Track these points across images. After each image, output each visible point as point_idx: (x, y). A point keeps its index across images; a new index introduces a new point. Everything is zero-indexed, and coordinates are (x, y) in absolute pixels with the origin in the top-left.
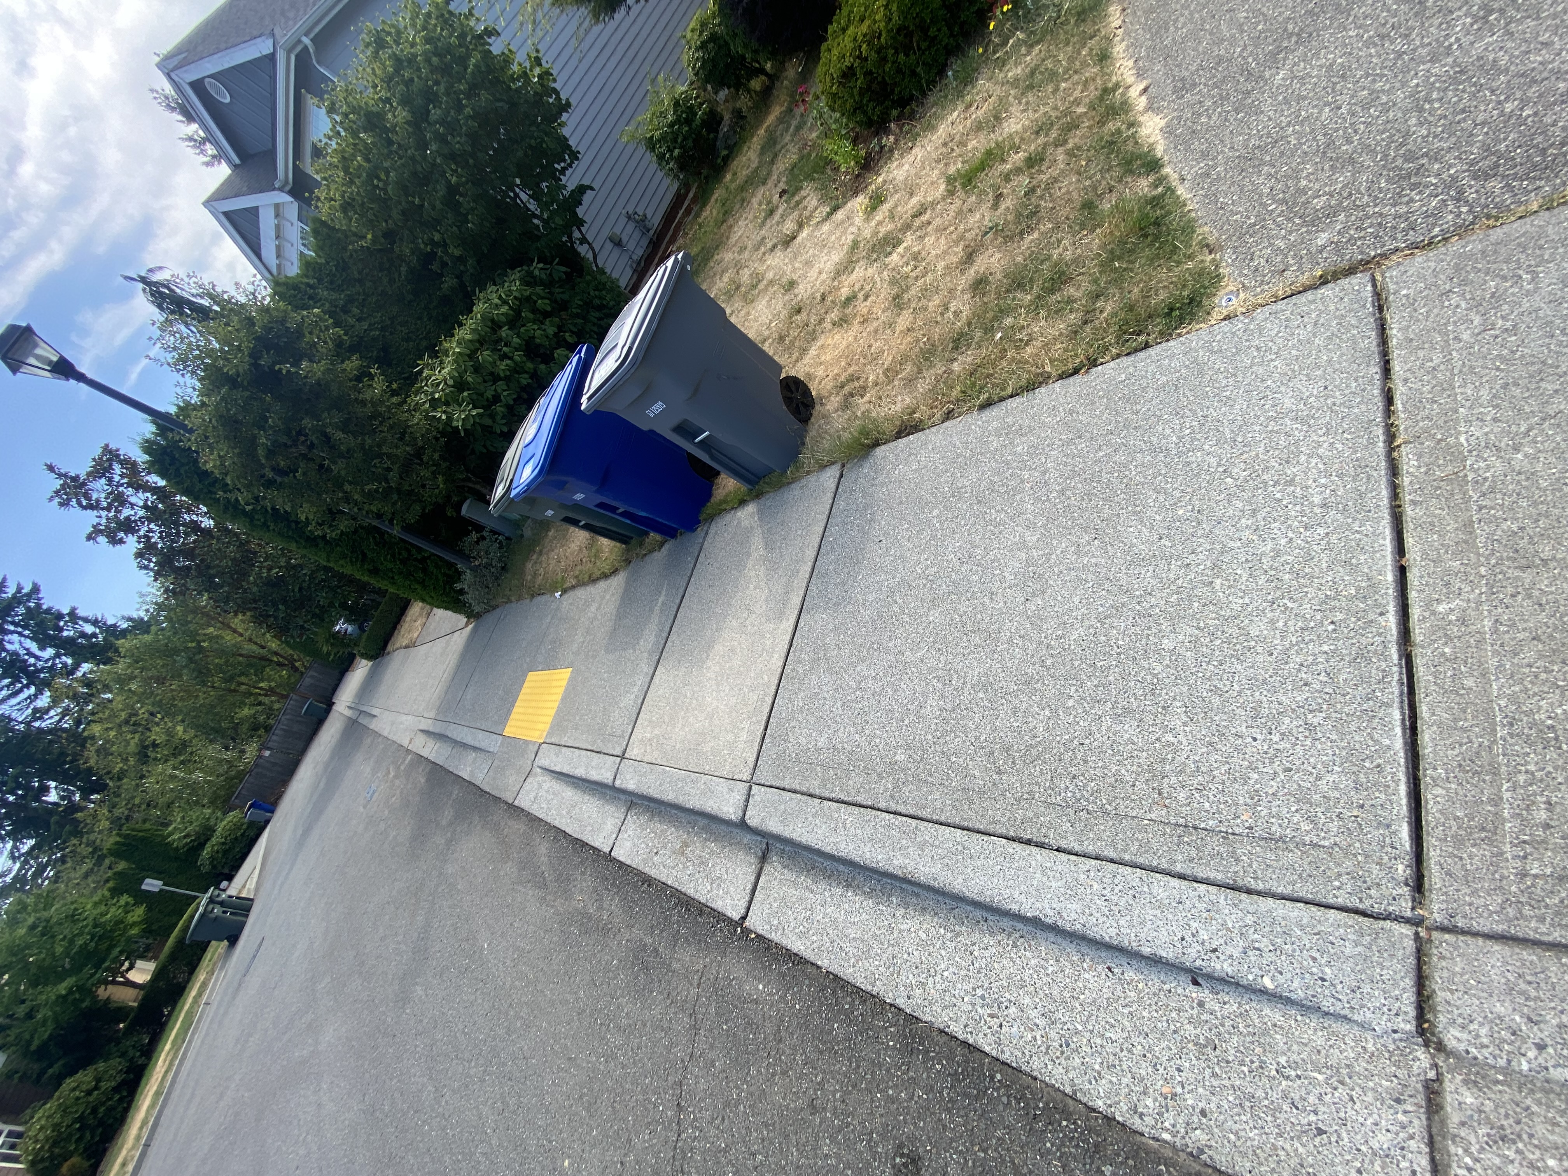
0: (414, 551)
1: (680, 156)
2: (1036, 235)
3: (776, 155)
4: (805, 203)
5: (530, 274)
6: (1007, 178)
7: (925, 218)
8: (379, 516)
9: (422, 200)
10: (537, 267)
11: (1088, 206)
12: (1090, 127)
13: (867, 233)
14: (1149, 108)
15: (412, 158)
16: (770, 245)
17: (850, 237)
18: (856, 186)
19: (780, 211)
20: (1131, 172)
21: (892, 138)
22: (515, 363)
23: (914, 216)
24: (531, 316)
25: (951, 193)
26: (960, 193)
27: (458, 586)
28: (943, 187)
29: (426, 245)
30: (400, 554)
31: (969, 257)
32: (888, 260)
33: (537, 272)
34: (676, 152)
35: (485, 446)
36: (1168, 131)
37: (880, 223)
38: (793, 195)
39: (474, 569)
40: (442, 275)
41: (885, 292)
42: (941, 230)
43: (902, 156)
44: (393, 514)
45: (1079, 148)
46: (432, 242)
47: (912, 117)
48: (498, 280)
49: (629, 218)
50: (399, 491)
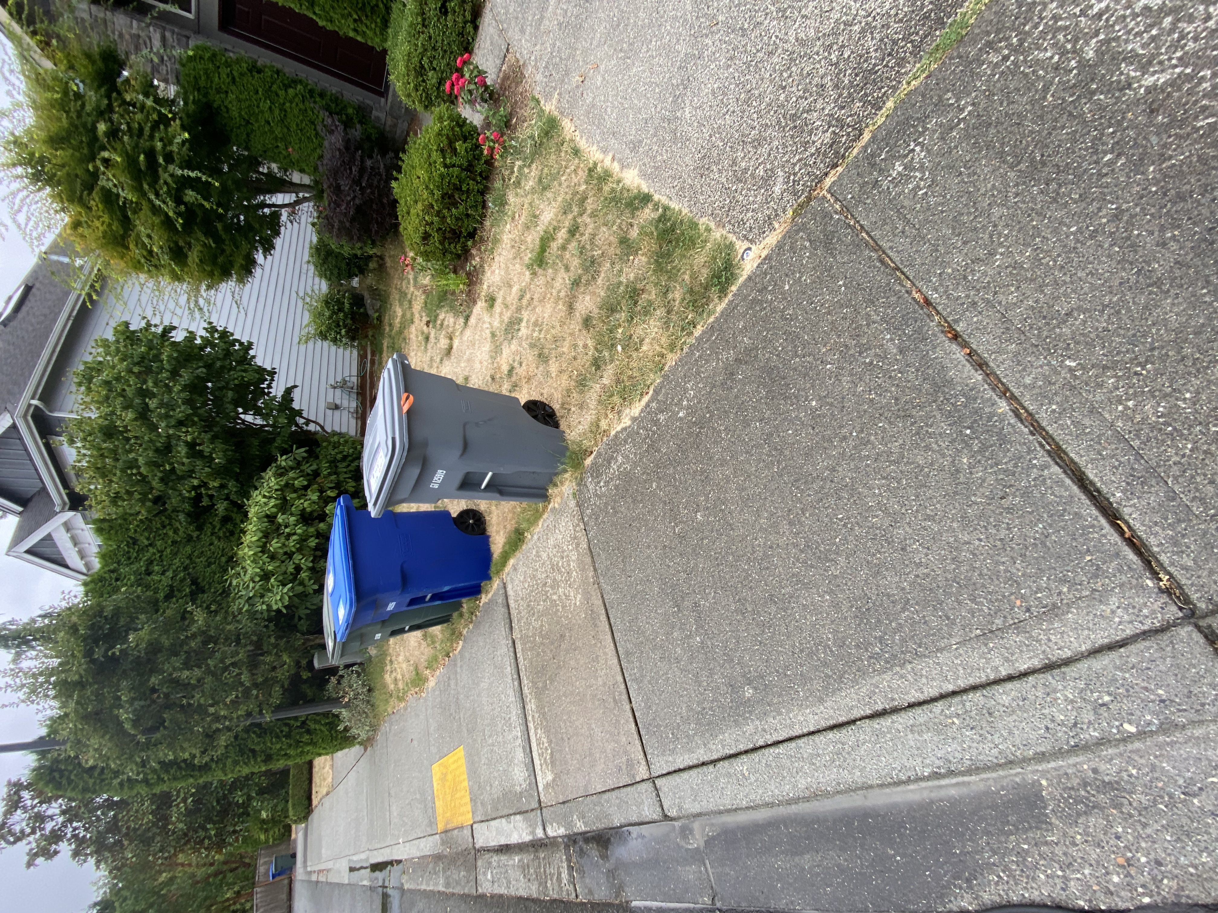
0: (292, 722)
1: (347, 332)
2: (603, 275)
3: (410, 302)
4: (446, 323)
5: (279, 467)
6: (564, 248)
7: (528, 296)
8: (249, 714)
9: (171, 464)
10: (283, 461)
11: (624, 241)
12: (594, 195)
13: (496, 324)
14: (623, 167)
15: (151, 441)
16: (438, 360)
17: (488, 331)
18: (472, 300)
19: (432, 336)
20: (637, 209)
21: (477, 259)
22: (299, 535)
23: (520, 300)
24: (294, 495)
25: (534, 274)
26: (540, 271)
27: (341, 728)
28: (527, 273)
29: (189, 492)
30: (282, 731)
31: (571, 308)
32: (520, 334)
33: (283, 464)
34: (343, 332)
35: (307, 608)
36: (643, 175)
37: (501, 314)
38: (435, 321)
39: (347, 706)
40: (214, 505)
41: (530, 356)
42: (542, 300)
43: (490, 266)
44: (259, 706)
45: (596, 210)
46: (195, 488)
47: (482, 240)
48: (257, 484)
49: (335, 388)
50: (256, 685)
